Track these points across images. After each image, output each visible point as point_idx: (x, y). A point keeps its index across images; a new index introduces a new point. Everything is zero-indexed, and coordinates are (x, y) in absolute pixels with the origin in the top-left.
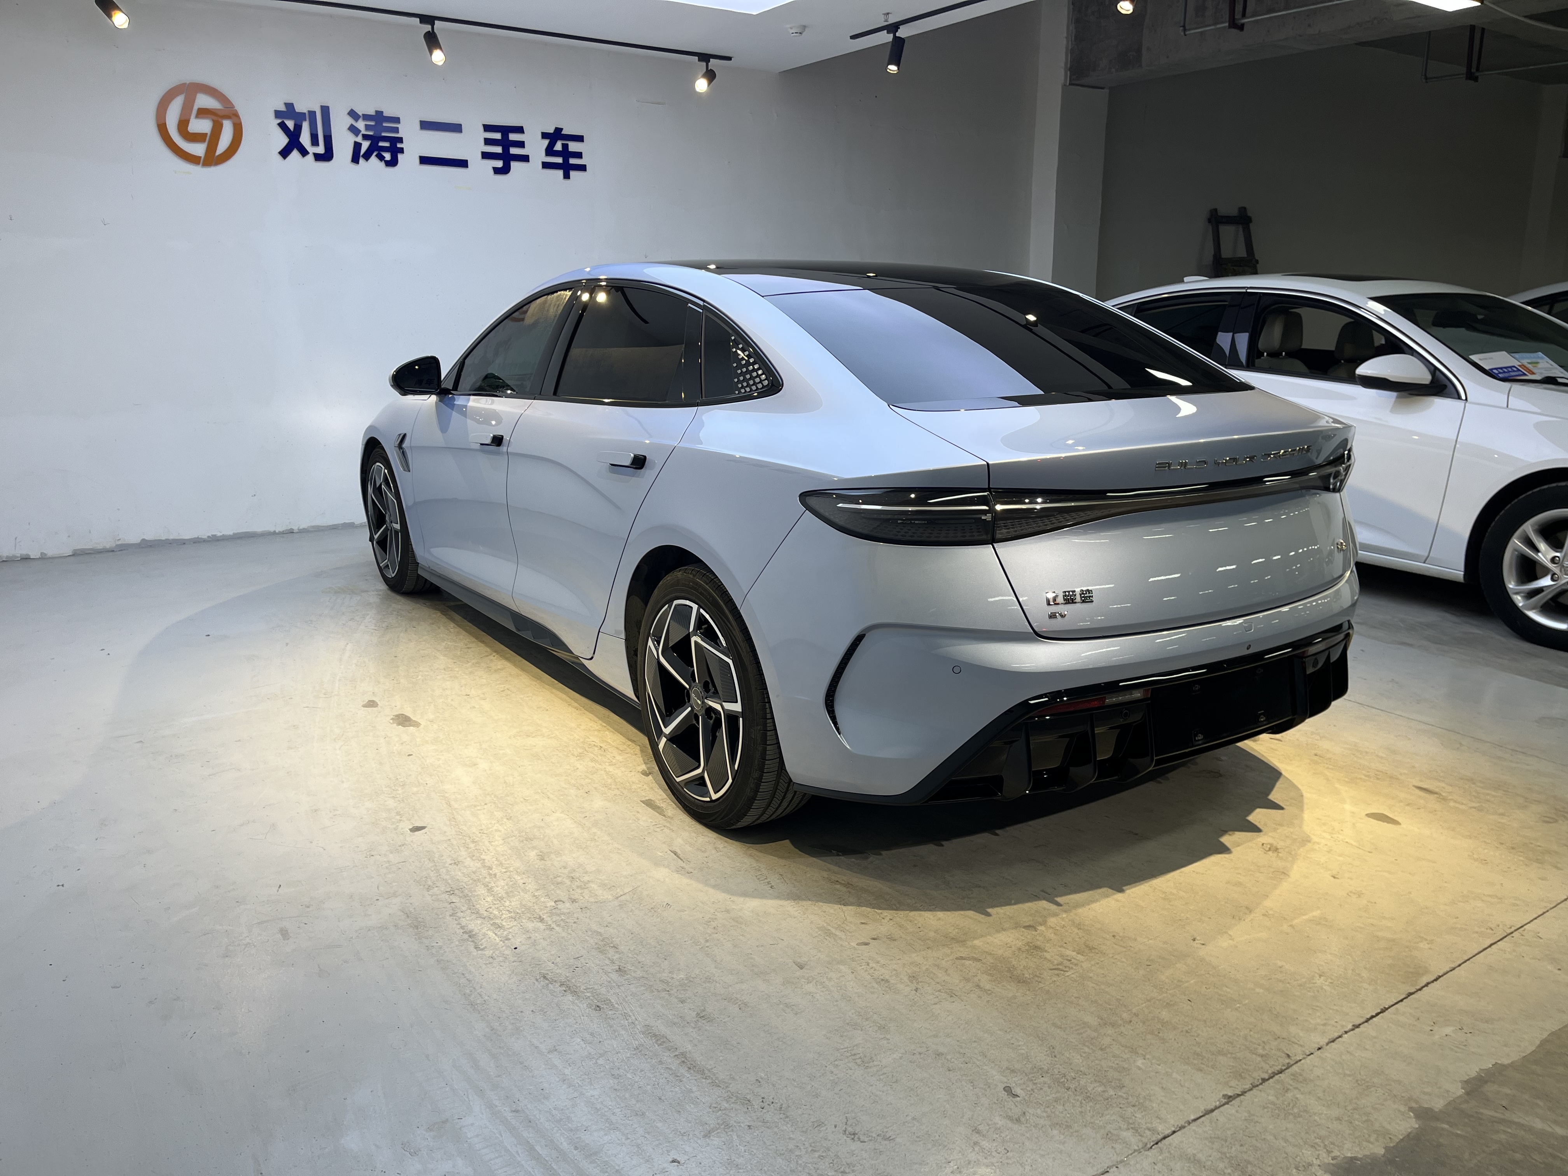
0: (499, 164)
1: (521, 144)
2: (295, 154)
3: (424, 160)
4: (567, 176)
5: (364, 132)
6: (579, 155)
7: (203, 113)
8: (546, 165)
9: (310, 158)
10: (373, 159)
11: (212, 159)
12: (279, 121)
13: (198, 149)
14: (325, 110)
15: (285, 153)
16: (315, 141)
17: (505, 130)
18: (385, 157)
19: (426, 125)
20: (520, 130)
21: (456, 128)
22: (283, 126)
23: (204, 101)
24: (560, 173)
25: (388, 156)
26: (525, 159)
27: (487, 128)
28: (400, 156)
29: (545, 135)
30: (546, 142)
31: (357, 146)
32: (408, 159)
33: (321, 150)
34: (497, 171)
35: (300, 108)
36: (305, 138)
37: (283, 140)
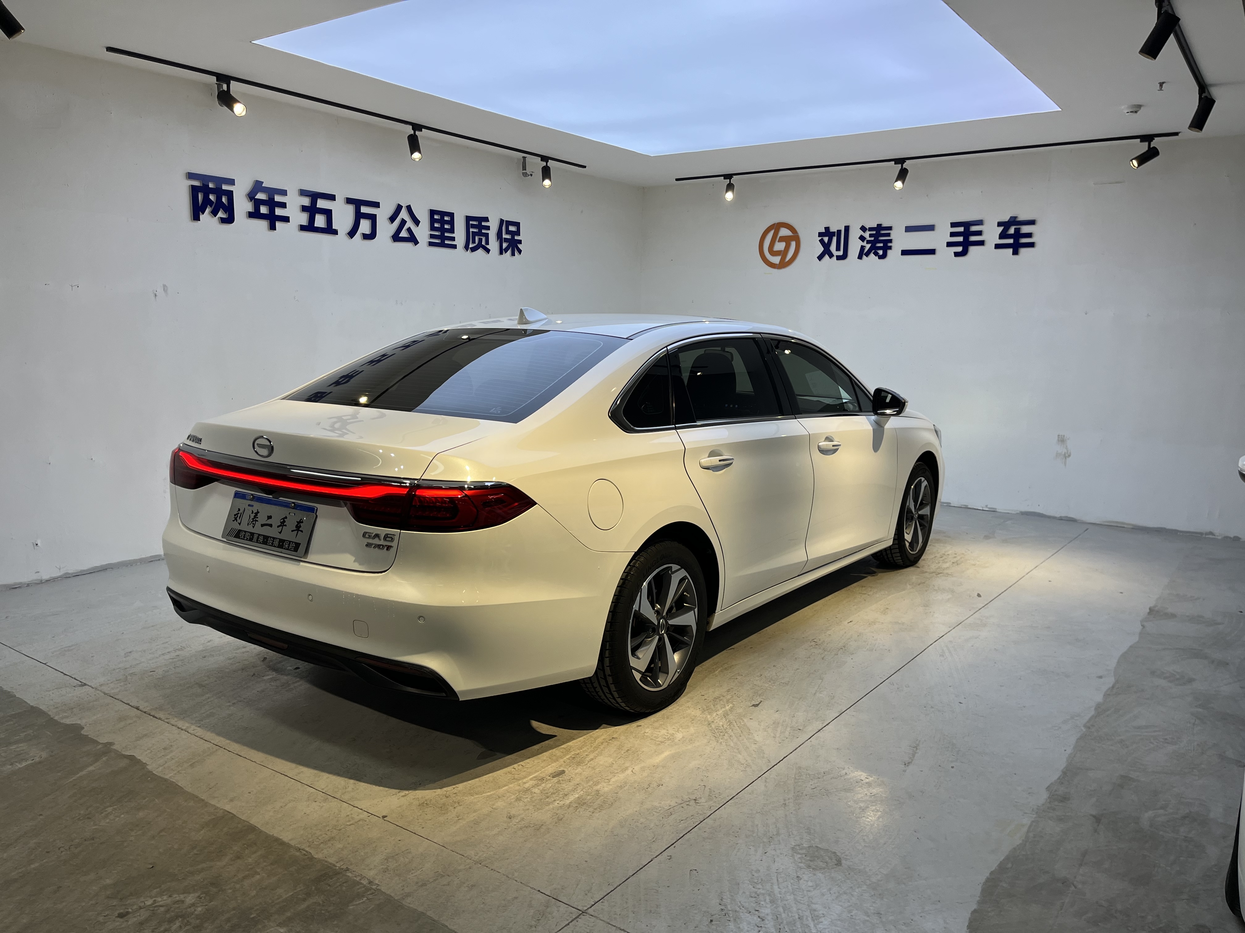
0: (959, 249)
1: (979, 233)
2: (827, 257)
3: (905, 253)
4: (1015, 253)
5: (868, 238)
6: (1029, 235)
7: (782, 239)
8: (998, 246)
9: (835, 258)
10: (872, 255)
11: (783, 265)
12: (820, 238)
13: (776, 260)
14: (847, 228)
15: (820, 258)
16: (838, 249)
17: (967, 225)
18: (878, 253)
19: (909, 229)
20: (980, 223)
21: (931, 228)
22: (822, 241)
23: (784, 232)
24: (1011, 250)
25: (881, 252)
26: (981, 243)
27: (953, 225)
28: (889, 252)
29: (1000, 224)
30: (1001, 228)
31: (863, 248)
32: (894, 254)
33: (841, 253)
34: (957, 254)
35: (832, 229)
36: (833, 248)
37: (821, 249)
